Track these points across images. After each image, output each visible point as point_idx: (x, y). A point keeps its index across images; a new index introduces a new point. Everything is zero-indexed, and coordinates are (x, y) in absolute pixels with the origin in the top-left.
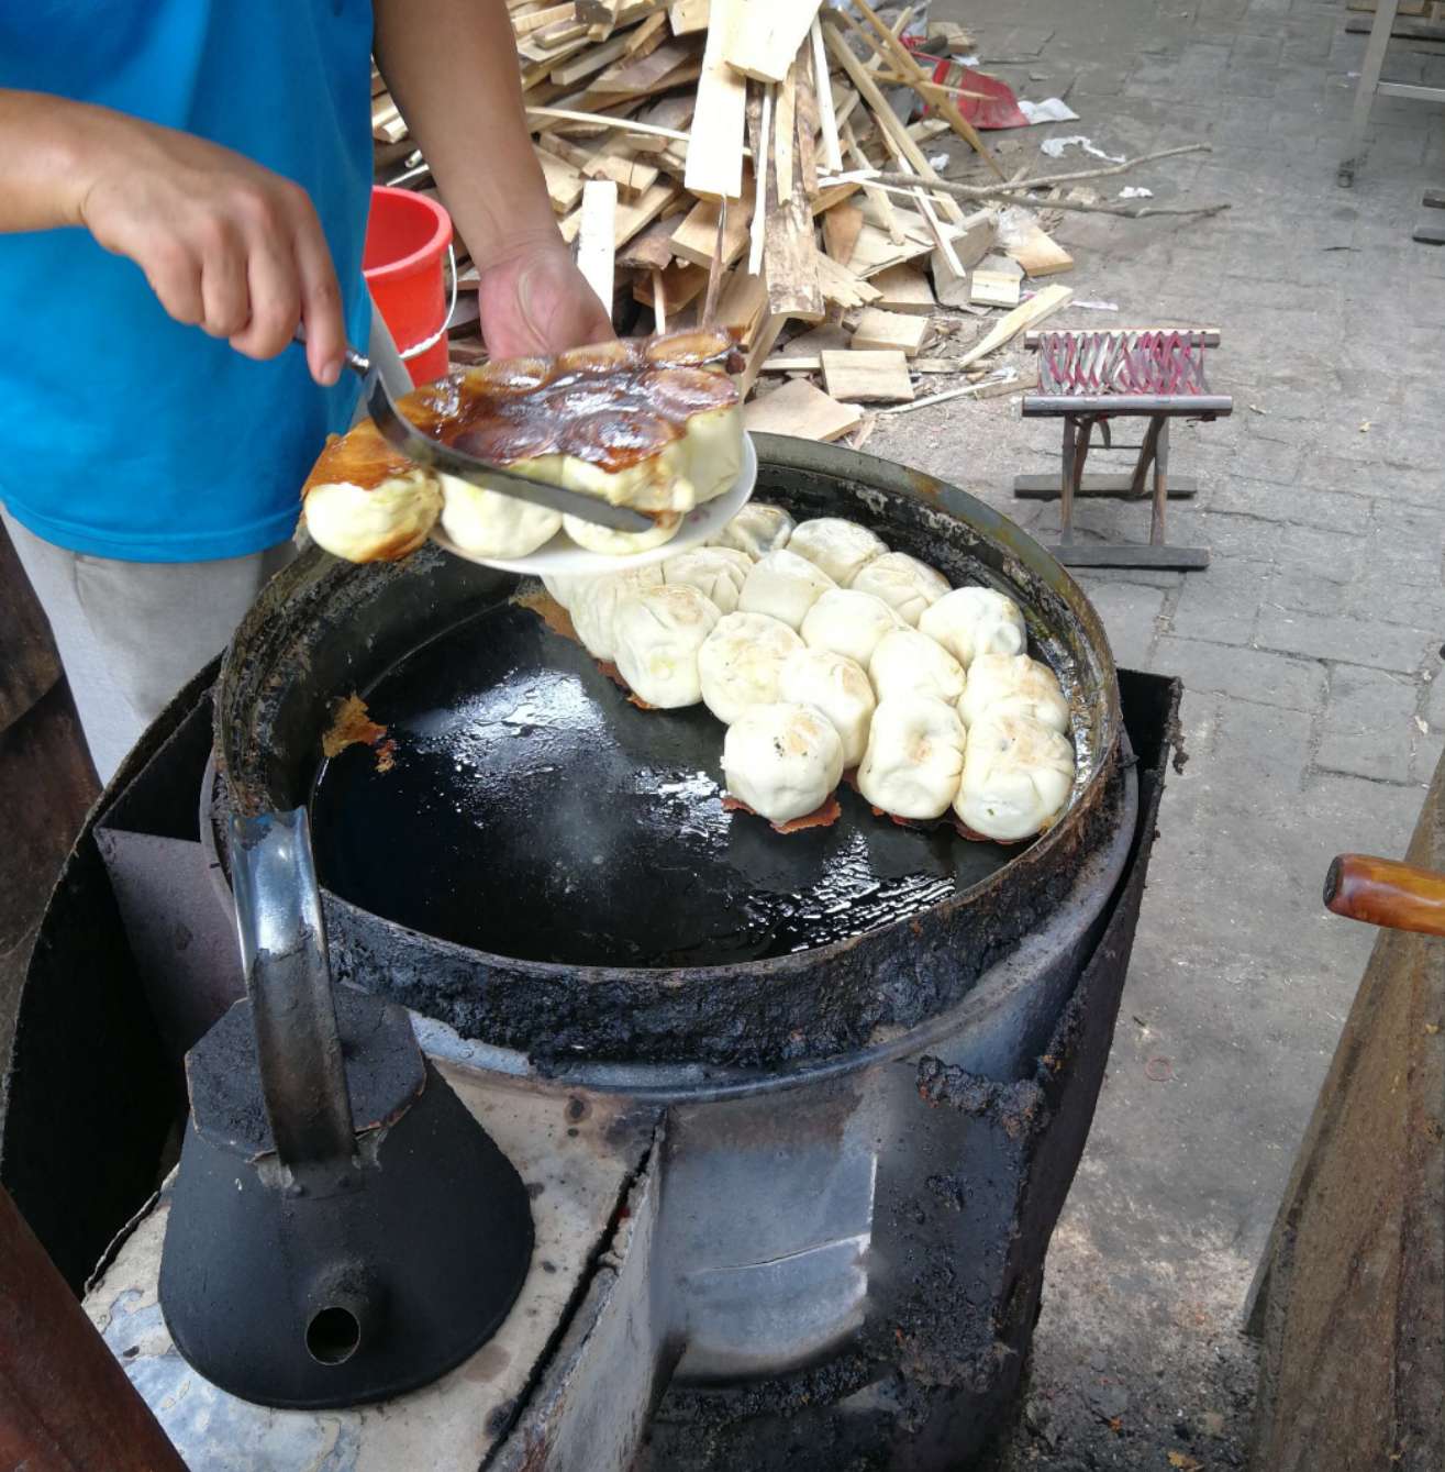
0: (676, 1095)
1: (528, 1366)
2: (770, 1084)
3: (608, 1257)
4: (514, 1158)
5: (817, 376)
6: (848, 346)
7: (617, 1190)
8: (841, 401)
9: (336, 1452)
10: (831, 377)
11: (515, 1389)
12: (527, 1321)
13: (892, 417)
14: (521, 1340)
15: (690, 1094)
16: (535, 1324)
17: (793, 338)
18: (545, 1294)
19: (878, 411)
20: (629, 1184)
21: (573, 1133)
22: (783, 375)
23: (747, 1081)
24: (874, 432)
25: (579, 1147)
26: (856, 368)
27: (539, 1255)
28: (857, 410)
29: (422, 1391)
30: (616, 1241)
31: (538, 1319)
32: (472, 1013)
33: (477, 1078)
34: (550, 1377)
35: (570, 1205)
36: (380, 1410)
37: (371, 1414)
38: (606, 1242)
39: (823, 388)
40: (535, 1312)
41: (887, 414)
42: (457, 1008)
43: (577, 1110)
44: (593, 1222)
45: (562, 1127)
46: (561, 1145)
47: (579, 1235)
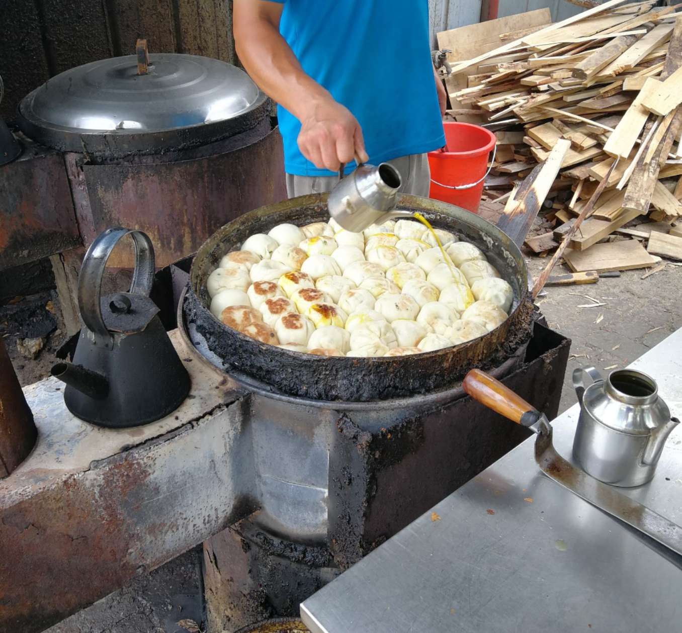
0: (253, 389)
1: (147, 438)
2: (284, 398)
3: (194, 423)
4: (194, 387)
5: (645, 241)
6: (668, 232)
7: (214, 406)
8: (650, 253)
9: (80, 434)
10: (650, 242)
11: (138, 443)
12: (158, 428)
13: (674, 266)
14: (150, 431)
15: (258, 390)
16: (159, 430)
17: (643, 223)
18: (169, 423)
19: (669, 262)
20: (219, 407)
21: (217, 388)
22: (630, 236)
23: (277, 394)
24: (662, 270)
25: (216, 392)
26: (666, 242)
27: (177, 413)
28: (659, 259)
29: (113, 430)
30: (202, 420)
31: (161, 429)
32: (214, 342)
33: (203, 361)
34: (148, 443)
35: (198, 405)
36: (99, 430)
37: (96, 429)
38: (198, 419)
39: (646, 247)
40: (162, 427)
41: (673, 265)
42: (211, 339)
43: (224, 382)
44: (200, 412)
45: (217, 384)
46: (211, 389)
47: (193, 414)
